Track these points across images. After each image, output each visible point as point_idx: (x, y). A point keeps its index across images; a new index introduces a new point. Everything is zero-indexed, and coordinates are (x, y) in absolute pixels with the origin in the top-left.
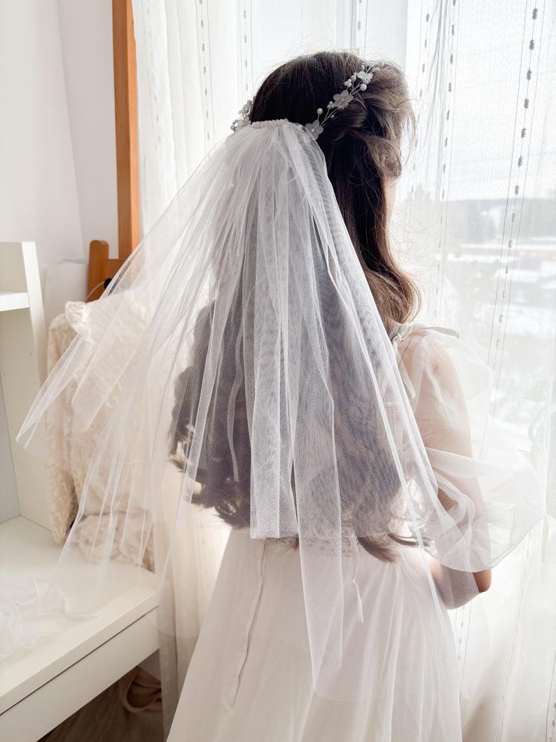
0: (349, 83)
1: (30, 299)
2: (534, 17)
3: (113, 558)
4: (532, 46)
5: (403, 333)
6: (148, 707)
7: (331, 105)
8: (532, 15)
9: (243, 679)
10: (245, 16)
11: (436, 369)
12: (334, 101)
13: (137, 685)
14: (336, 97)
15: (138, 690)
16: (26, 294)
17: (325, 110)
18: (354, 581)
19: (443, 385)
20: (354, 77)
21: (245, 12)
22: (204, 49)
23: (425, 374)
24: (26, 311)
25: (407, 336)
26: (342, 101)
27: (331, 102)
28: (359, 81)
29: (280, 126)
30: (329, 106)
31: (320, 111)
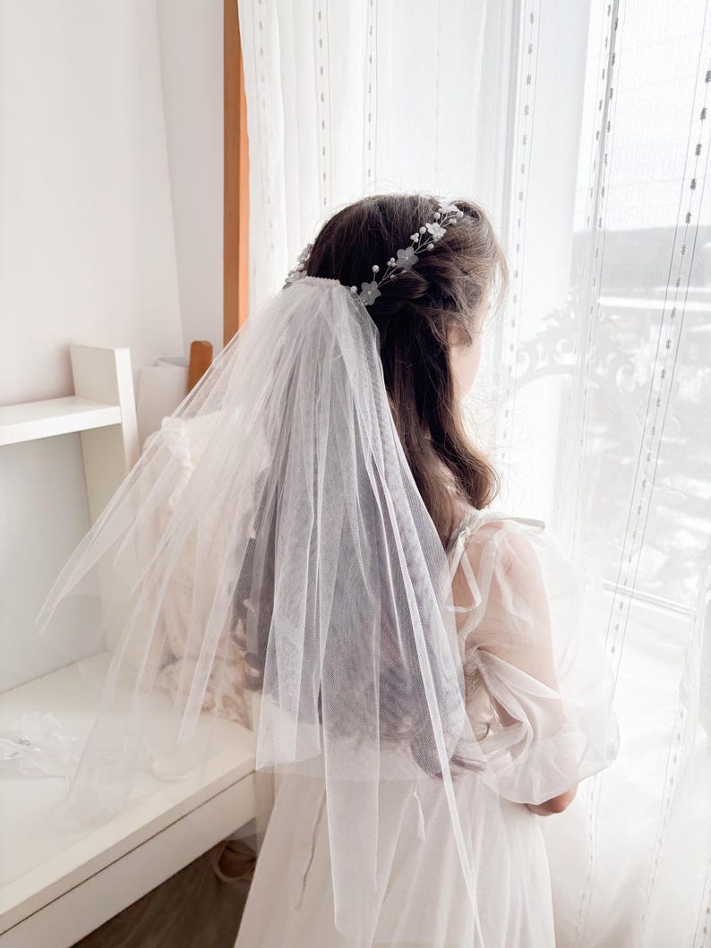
0: (415, 238)
1: (122, 414)
2: (698, 153)
3: (206, 709)
4: (693, 186)
5: (474, 525)
6: (243, 877)
7: (392, 262)
8: (695, 151)
9: (308, 881)
10: (370, 120)
11: (509, 570)
12: (396, 259)
13: (231, 850)
14: (400, 253)
15: (231, 857)
16: (118, 408)
17: (384, 267)
18: (415, 794)
19: (516, 589)
20: (423, 230)
21: (370, 115)
22: (324, 153)
23: (494, 577)
24: (118, 426)
25: (477, 529)
26: (405, 258)
27: (393, 259)
28: (427, 237)
29: (330, 287)
30: (389, 263)
31: (376, 268)
